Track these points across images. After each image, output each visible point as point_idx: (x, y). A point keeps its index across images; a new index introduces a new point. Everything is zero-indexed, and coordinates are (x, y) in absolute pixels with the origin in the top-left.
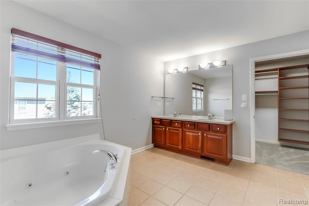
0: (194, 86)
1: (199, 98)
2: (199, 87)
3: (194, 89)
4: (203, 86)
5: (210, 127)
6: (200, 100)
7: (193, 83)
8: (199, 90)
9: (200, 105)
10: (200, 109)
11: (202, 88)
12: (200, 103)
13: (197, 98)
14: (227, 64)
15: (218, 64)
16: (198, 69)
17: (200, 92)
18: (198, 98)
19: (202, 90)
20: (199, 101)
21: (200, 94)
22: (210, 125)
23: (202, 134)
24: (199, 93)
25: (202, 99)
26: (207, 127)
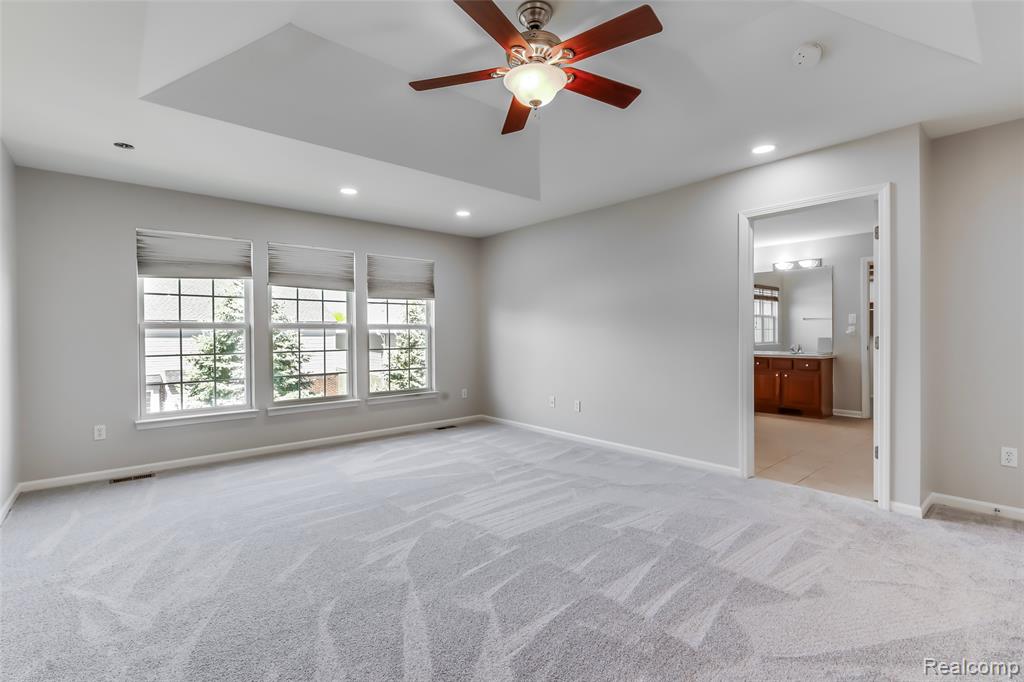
0: (758, 292)
1: (768, 317)
2: (767, 293)
3: (756, 297)
4: (777, 289)
5: (793, 363)
6: (771, 321)
7: (755, 286)
8: (767, 298)
9: (771, 332)
10: (771, 340)
11: (776, 294)
12: (771, 327)
13: (763, 317)
14: (824, 264)
15: (807, 264)
16: (771, 270)
17: (769, 302)
18: (766, 317)
19: (776, 299)
20: (769, 324)
21: (770, 309)
22: (795, 362)
23: (780, 375)
24: (767, 304)
25: (774, 318)
26: (789, 364)
